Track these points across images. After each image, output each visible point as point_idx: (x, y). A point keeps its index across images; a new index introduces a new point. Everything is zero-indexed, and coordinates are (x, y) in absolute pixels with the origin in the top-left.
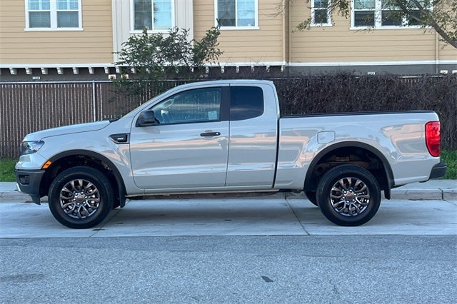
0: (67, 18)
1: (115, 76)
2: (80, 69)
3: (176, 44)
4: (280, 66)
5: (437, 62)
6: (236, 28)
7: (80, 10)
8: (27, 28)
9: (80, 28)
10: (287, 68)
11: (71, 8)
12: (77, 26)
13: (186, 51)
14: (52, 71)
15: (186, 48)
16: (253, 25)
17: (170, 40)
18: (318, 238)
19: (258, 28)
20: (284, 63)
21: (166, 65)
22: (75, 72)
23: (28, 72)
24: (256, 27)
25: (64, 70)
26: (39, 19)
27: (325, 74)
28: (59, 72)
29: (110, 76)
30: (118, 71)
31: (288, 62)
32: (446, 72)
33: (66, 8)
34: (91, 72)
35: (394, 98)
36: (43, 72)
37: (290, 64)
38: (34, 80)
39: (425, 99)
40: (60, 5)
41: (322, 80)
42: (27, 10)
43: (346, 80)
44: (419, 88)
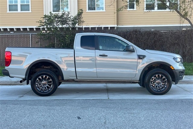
0: (25, 7)
1: (45, 31)
2: (30, 29)
3: (65, 18)
4: (115, 27)
5: (181, 25)
6: (96, 11)
7: (30, 4)
8: (8, 12)
9: (30, 11)
10: (118, 28)
11: (26, 3)
12: (29, 11)
13: (69, 21)
14: (18, 29)
15: (69, 19)
16: (103, 10)
17: (62, 16)
18: (112, 100)
19: (105, 11)
20: (116, 26)
21: (60, 27)
22: (28, 30)
23: (8, 30)
24: (104, 11)
25: (24, 29)
26: (13, 8)
27: (128, 30)
28: (21, 30)
29: (43, 32)
30: (46, 29)
31: (118, 25)
32: (185, 29)
33: (24, 3)
34: (35, 30)
35: (157, 41)
36: (15, 30)
37: (119, 26)
38: (11, 33)
39: (170, 41)
40: (22, 2)
41: (127, 33)
42: (8, 4)
43: (137, 33)
44: (168, 36)
